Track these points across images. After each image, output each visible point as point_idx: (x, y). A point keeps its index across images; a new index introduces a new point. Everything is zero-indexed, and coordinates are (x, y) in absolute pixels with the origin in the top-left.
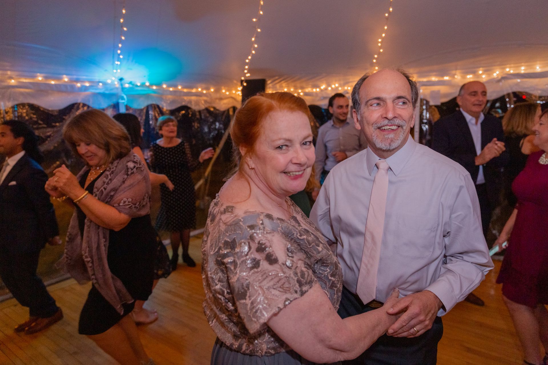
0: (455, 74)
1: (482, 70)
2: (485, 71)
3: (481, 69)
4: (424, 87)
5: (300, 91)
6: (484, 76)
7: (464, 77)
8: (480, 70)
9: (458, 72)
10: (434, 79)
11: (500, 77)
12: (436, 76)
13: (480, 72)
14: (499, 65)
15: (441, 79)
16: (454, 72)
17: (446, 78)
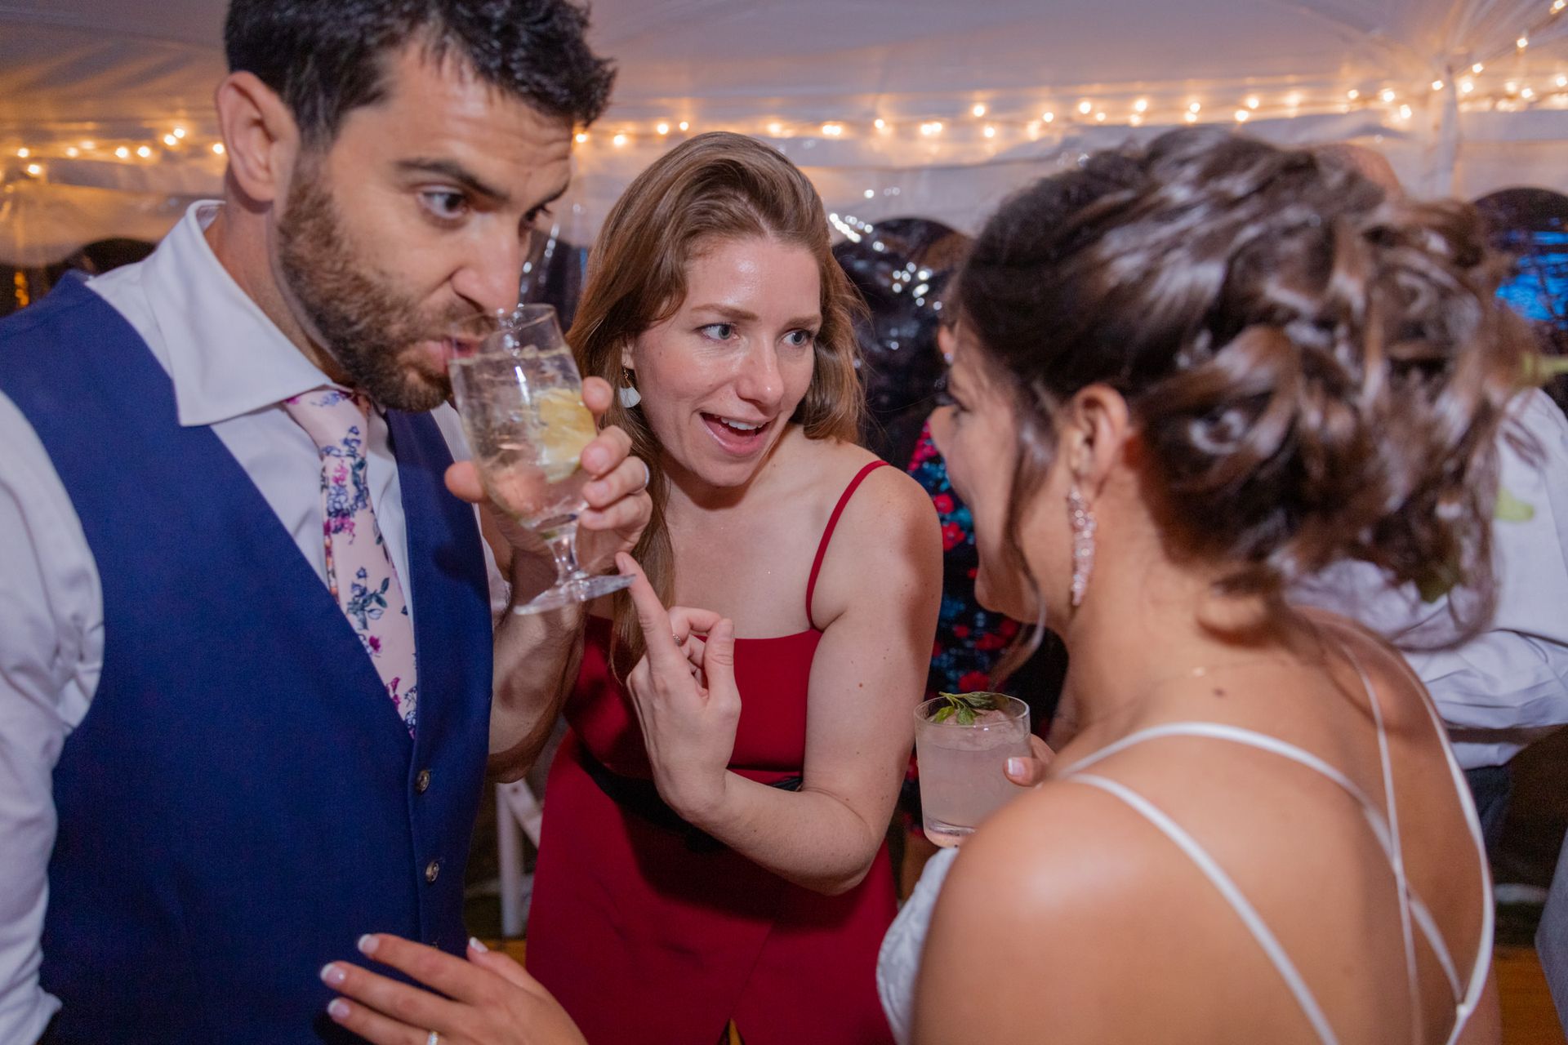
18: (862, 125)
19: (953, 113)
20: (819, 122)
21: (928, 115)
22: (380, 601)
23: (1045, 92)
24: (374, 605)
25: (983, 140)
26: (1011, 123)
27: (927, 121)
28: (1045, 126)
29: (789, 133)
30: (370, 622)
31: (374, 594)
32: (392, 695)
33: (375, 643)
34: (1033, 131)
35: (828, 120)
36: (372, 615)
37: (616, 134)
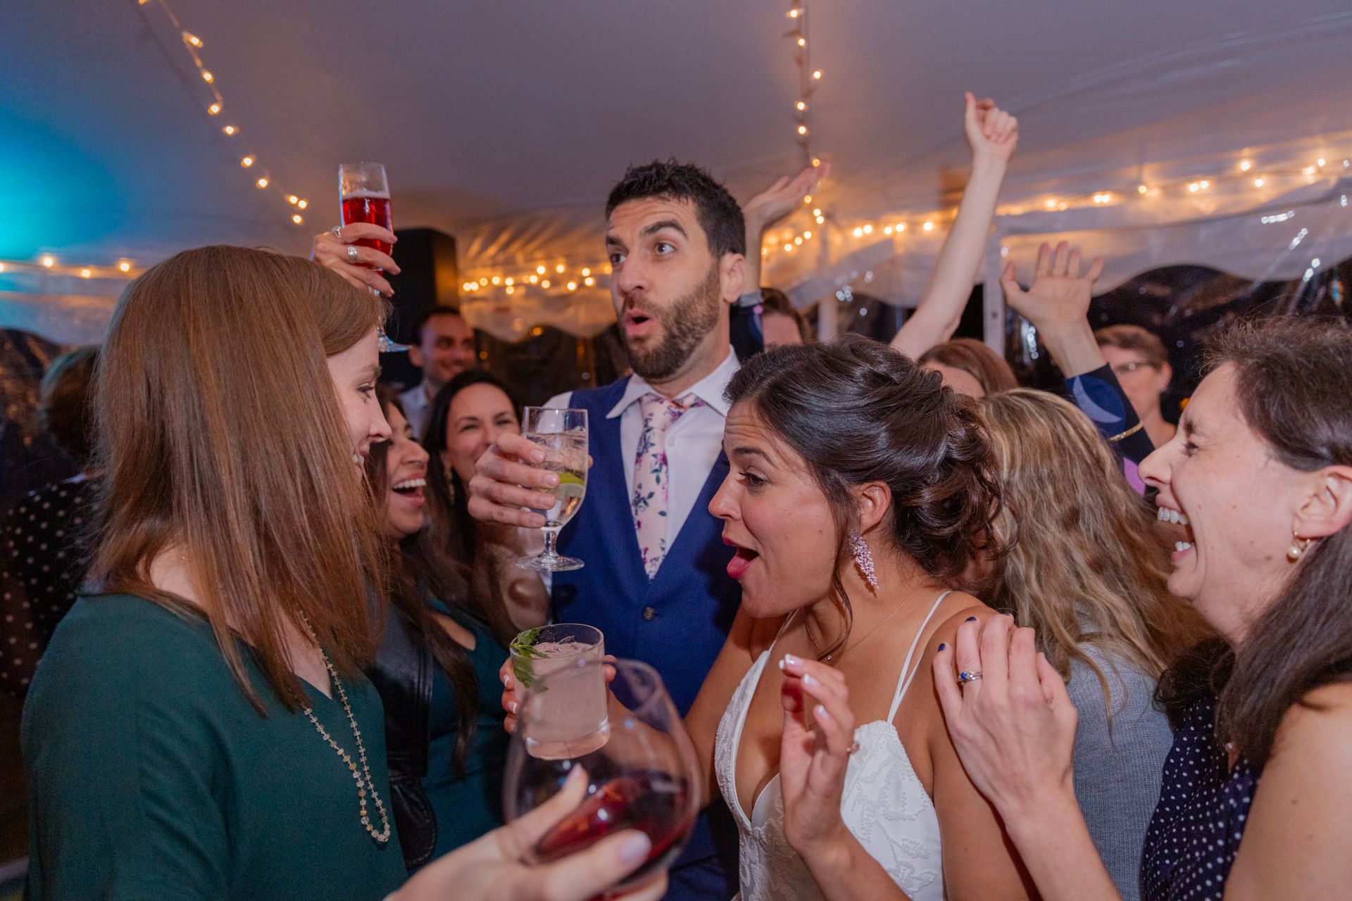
0: (1139, 182)
1: (1251, 158)
2: (1263, 162)
3: (1246, 152)
4: (1014, 240)
5: (586, 272)
6: (1259, 182)
7: (1173, 192)
8: (1240, 159)
9: (1148, 172)
10: (1051, 204)
11: (1333, 181)
12: (1058, 191)
13: (1245, 165)
14: (1325, 131)
15: (1082, 203)
16: (1132, 172)
17: (1102, 199)
18: (1130, 191)
19: (1219, 171)
20: (1088, 194)
21: (1192, 176)
22: (645, 503)
23: (1320, 140)
24: (642, 504)
25: (1254, 190)
26: (1280, 173)
27: (1191, 181)
28: (1319, 170)
29: (1063, 206)
30: (639, 512)
31: (643, 498)
32: (643, 556)
33: (639, 524)
34: (1308, 175)
35: (1095, 191)
36: (642, 509)
37: (924, 223)
